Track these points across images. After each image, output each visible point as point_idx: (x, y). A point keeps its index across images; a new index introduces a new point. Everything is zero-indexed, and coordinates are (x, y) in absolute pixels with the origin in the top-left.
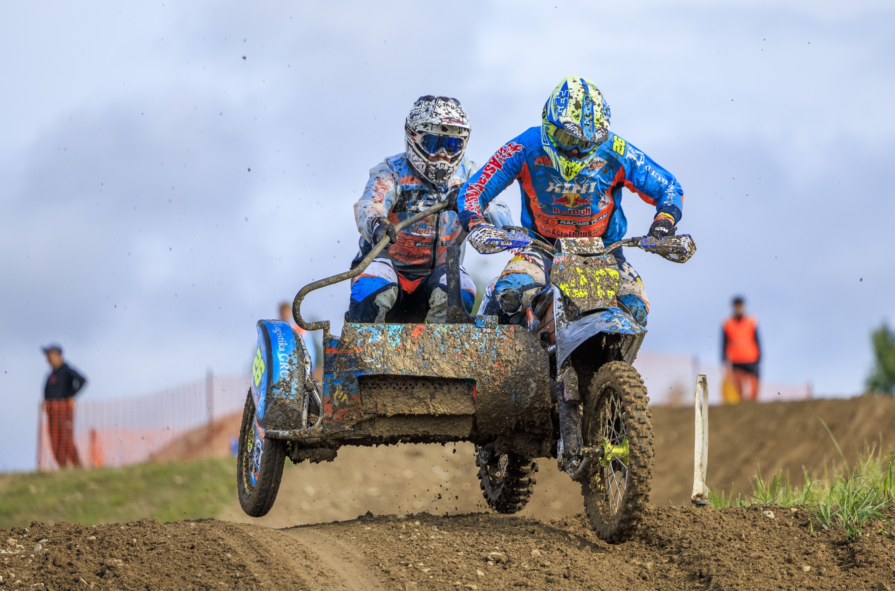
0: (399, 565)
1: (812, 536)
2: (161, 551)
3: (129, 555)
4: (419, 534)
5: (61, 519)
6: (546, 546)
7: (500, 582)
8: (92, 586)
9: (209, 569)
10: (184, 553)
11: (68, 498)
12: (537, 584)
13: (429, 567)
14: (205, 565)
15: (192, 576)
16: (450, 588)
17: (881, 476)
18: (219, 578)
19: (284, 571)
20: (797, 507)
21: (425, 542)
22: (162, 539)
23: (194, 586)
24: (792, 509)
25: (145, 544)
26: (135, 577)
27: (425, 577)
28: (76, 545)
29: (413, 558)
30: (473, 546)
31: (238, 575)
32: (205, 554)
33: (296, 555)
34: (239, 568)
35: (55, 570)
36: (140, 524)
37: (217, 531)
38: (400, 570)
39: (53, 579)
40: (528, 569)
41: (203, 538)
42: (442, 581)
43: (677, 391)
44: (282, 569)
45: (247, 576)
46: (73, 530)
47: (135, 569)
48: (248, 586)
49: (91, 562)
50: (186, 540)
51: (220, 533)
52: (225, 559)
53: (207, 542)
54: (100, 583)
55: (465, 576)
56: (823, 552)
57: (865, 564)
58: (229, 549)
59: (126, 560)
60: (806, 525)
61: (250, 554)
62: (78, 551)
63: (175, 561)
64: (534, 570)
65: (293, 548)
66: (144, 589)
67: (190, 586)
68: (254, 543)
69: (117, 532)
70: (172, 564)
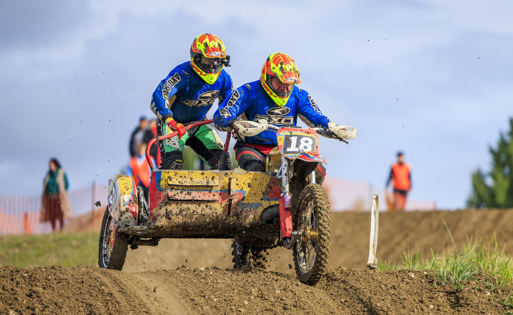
0: (200, 296)
1: (436, 288)
2: (64, 284)
3: (46, 285)
4: (212, 279)
5: (7, 264)
6: (284, 289)
7: (257, 308)
8: (24, 302)
9: (91, 295)
10: (77, 285)
11: (10, 251)
12: (278, 310)
13: (217, 298)
14: (89, 292)
15: (82, 299)
16: (228, 311)
17: (475, 255)
18: (97, 300)
19: (135, 298)
21: (215, 284)
22: (65, 277)
23: (83, 304)
24: (425, 273)
25: (55, 279)
26: (49, 298)
27: (215, 303)
28: (16, 279)
29: (208, 293)
30: (242, 287)
31: (108, 299)
32: (90, 287)
33: (142, 289)
34: (109, 295)
35: (4, 292)
36: (53, 268)
37: (97, 274)
38: (200, 299)
39: (2, 298)
40: (273, 301)
41: (89, 277)
42: (224, 306)
43: (360, 203)
44: (133, 296)
45: (113, 300)
46: (15, 270)
47: (49, 293)
48: (113, 305)
49: (24, 289)
50: (79, 278)
51: (98, 275)
52: (101, 289)
53: (91, 280)
54: (29, 301)
55: (237, 304)
56: (442, 298)
57: (465, 306)
58: (103, 284)
59: (44, 288)
60: (432, 281)
61: (115, 287)
62: (17, 282)
63: (72, 289)
64: (276, 302)
65: (140, 284)
66: (54, 305)
67: (81, 304)
68: (118, 281)
69: (40, 272)
70: (70, 292)
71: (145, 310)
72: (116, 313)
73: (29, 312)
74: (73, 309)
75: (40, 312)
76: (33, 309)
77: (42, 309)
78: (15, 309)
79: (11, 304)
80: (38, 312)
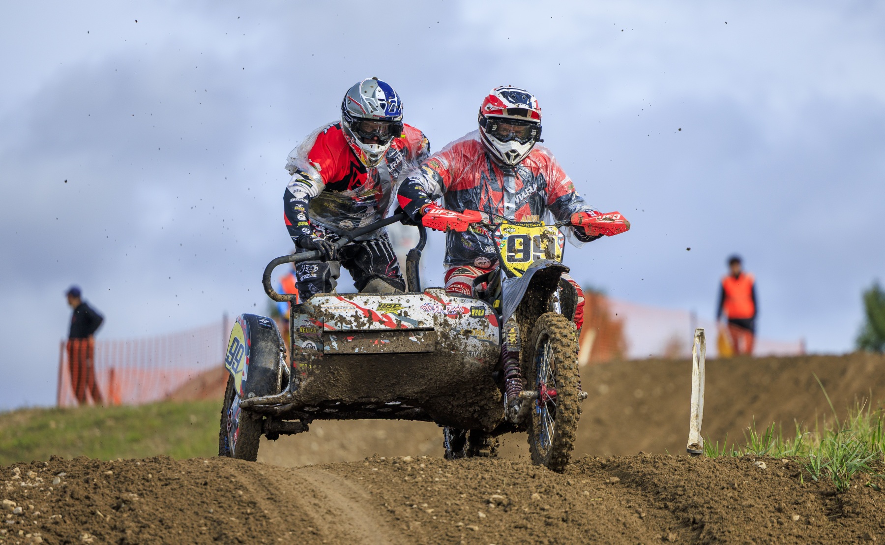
0: (404, 506)
1: (802, 487)
2: (175, 487)
3: (144, 490)
4: (424, 476)
5: (79, 454)
6: (546, 491)
7: (501, 524)
8: (108, 519)
9: (221, 505)
10: (197, 489)
11: (86, 434)
12: (536, 527)
13: (432, 508)
14: (217, 501)
15: (205, 511)
16: (452, 529)
17: (870, 430)
18: (231, 514)
19: (294, 509)
20: (789, 458)
21: (429, 484)
22: (176, 475)
23: (206, 520)
24: (783, 460)
25: (160, 480)
27: (429, 517)
28: (93, 479)
29: (418, 499)
30: (475, 489)
31: (249, 511)
32: (218, 491)
33: (305, 494)
34: (250, 505)
35: (73, 502)
36: (156, 460)
37: (229, 469)
38: (405, 510)
39: (71, 512)
40: (528, 512)
41: (216, 475)
42: (445, 521)
43: (675, 345)
44: (292, 506)
45: (257, 513)
46: (91, 464)
47: (150, 503)
48: (258, 522)
49: (107, 496)
50: (200, 477)
51: (232, 471)
52: (237, 495)
53: (220, 479)
54: (116, 516)
55: (467, 518)
56: (812, 502)
57: (853, 515)
58: (241, 486)
59: (141, 495)
60: (797, 476)
61: (261, 492)
62: (95, 485)
63: (189, 496)
64: (534, 513)
65: (302, 486)
66: (158, 523)
67: (202, 521)
68: (265, 482)
69: (133, 467)
70: (185, 500)
71: (310, 529)
72: (262, 535)
73: (116, 536)
74: (191, 529)
75: (134, 535)
76: (123, 531)
77: (137, 530)
78: (91, 531)
79: (86, 523)
80: (132, 535)
